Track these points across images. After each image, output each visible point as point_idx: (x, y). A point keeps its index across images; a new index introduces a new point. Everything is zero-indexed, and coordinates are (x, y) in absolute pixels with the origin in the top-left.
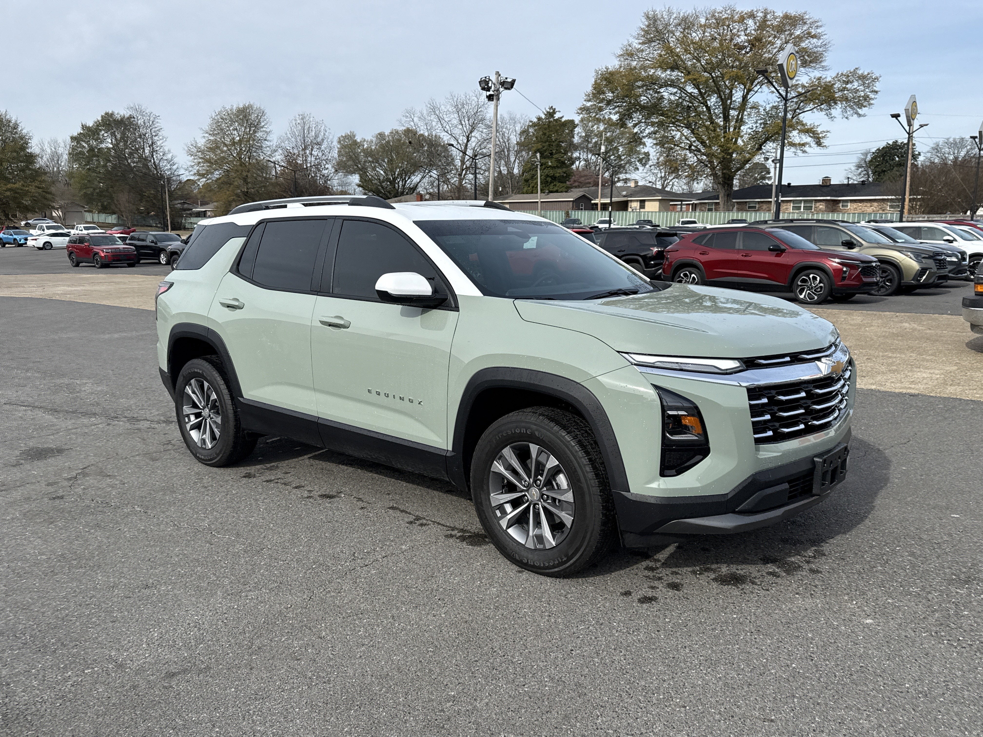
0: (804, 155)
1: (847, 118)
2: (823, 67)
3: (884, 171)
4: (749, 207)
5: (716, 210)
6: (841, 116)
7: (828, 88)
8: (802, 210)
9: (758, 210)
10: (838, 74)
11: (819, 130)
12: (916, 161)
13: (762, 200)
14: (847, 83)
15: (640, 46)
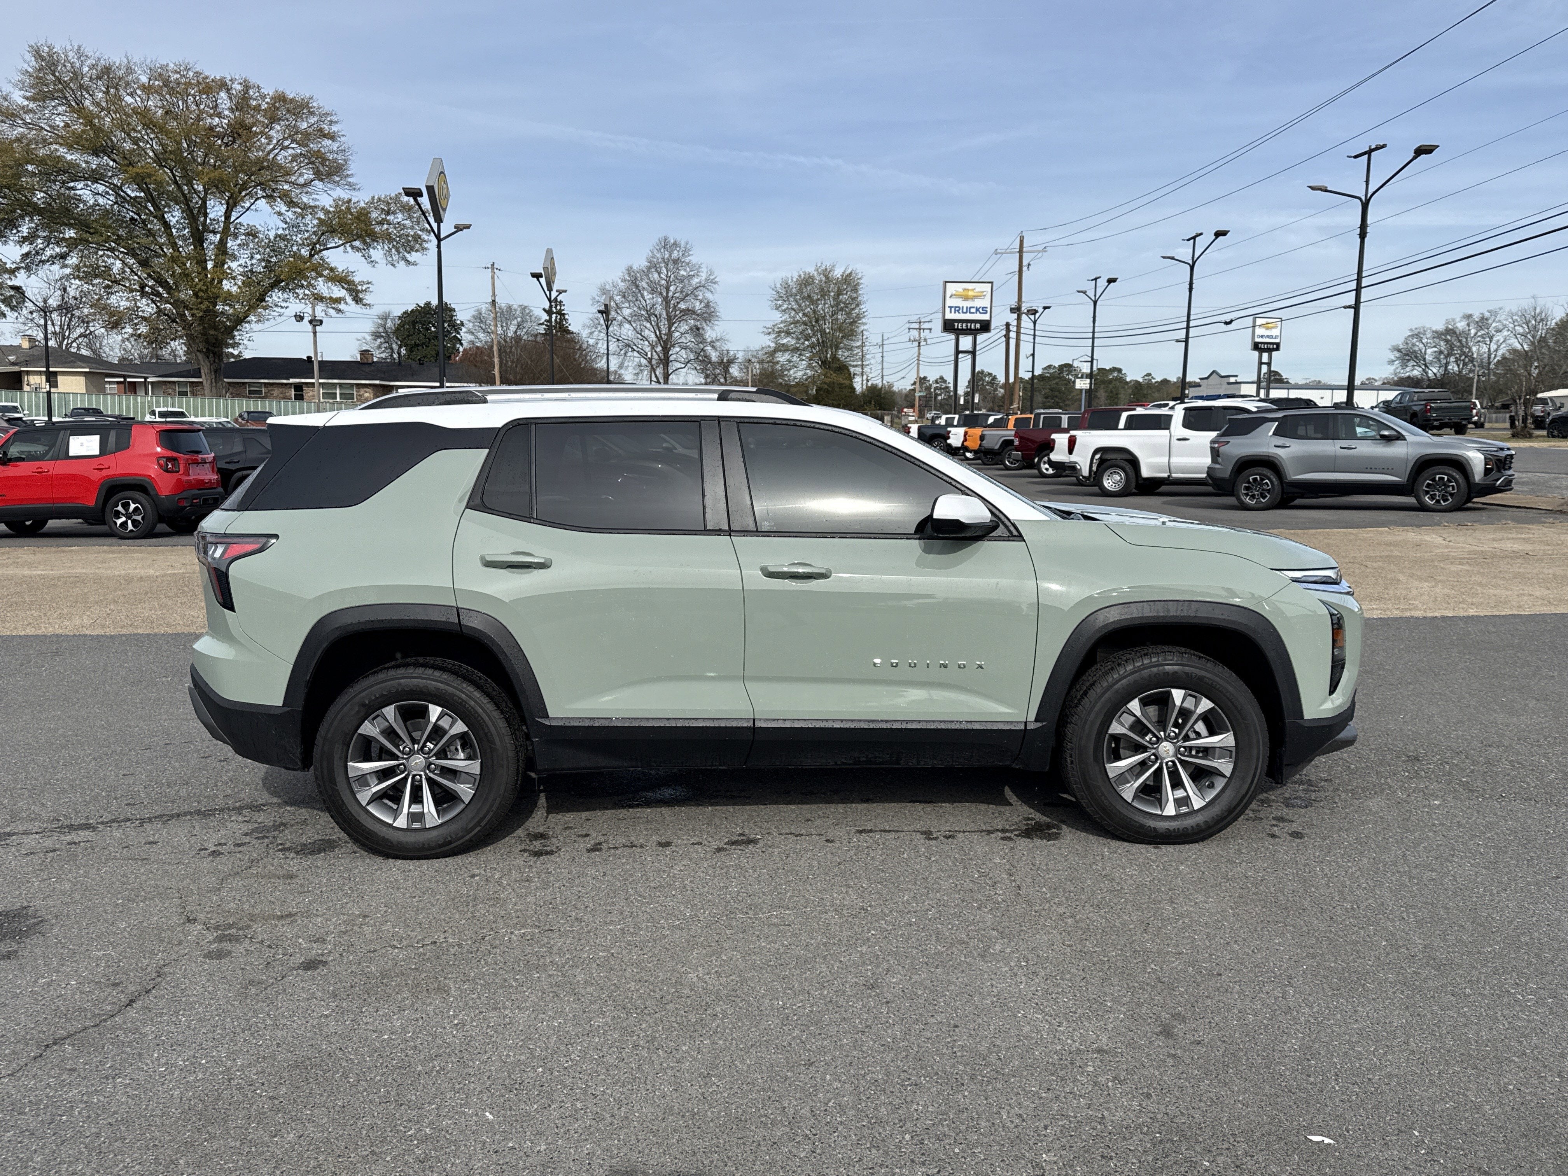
0: (338, 315)
1: (393, 265)
2: (349, 184)
3: (418, 345)
4: (250, 392)
5: (194, 394)
6: (384, 261)
7: (362, 216)
8: (338, 399)
9: (265, 397)
10: (373, 198)
11: (357, 279)
12: (459, 333)
13: (272, 381)
14: (388, 213)
15: (26, 103)
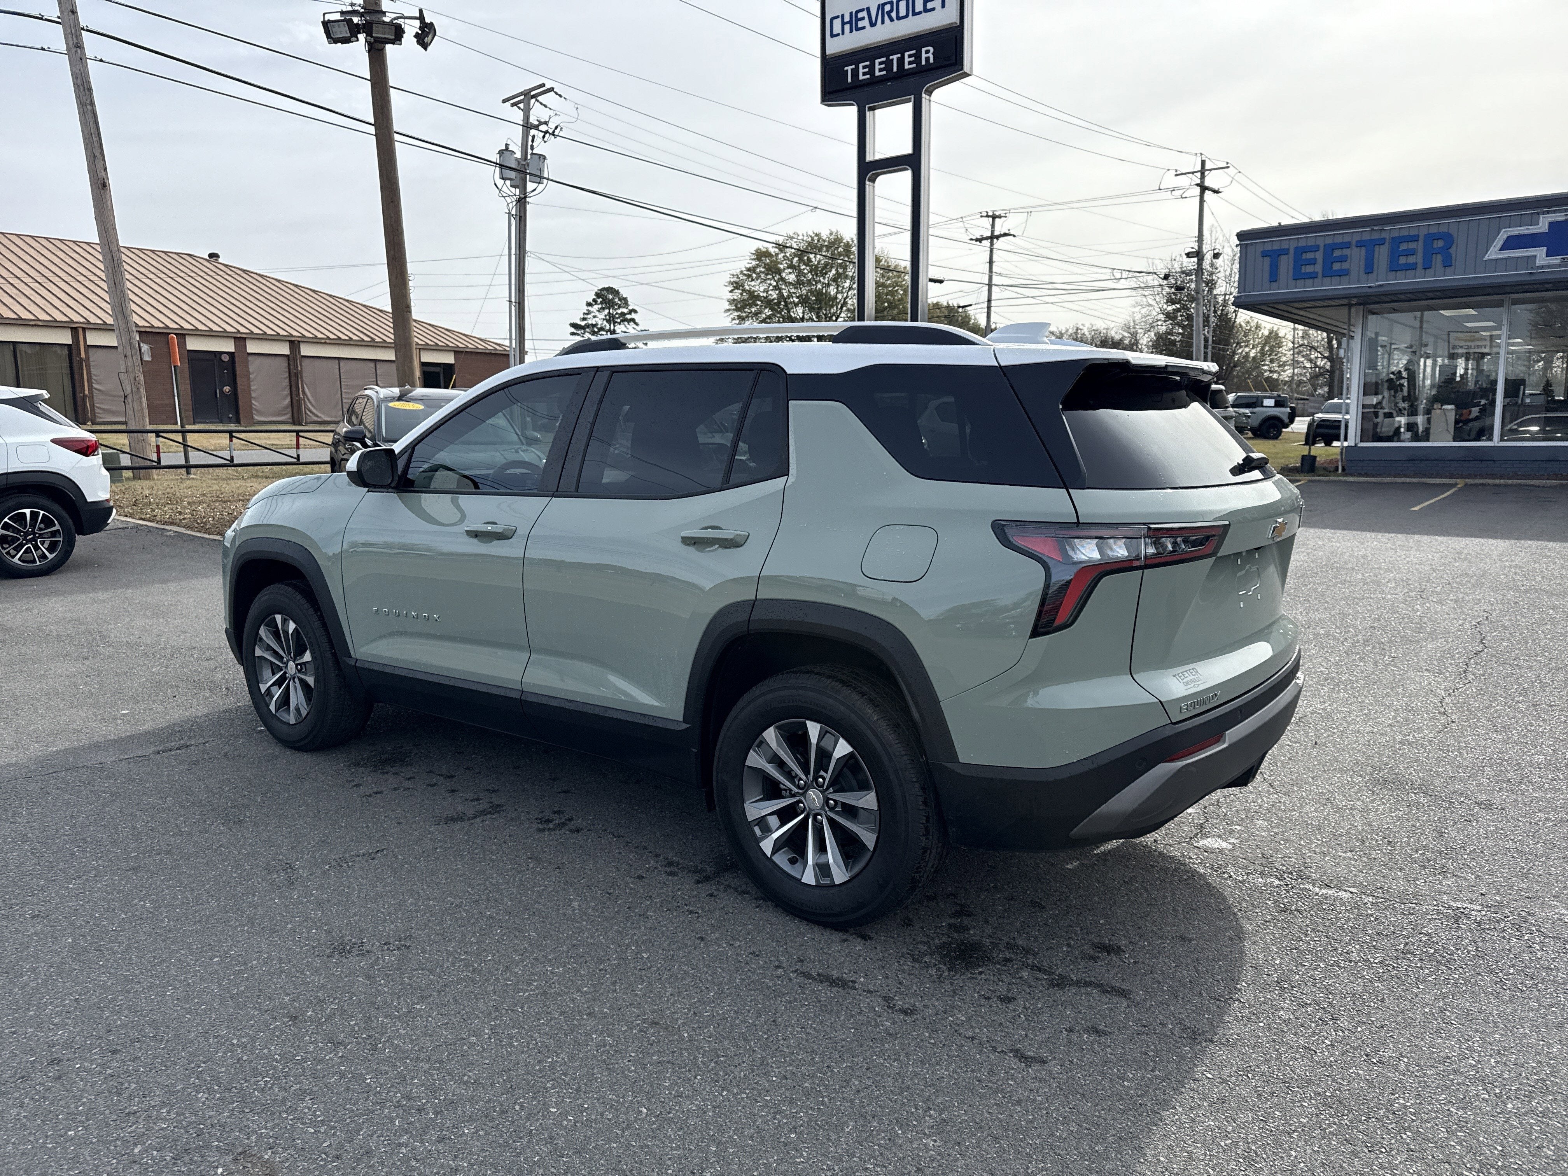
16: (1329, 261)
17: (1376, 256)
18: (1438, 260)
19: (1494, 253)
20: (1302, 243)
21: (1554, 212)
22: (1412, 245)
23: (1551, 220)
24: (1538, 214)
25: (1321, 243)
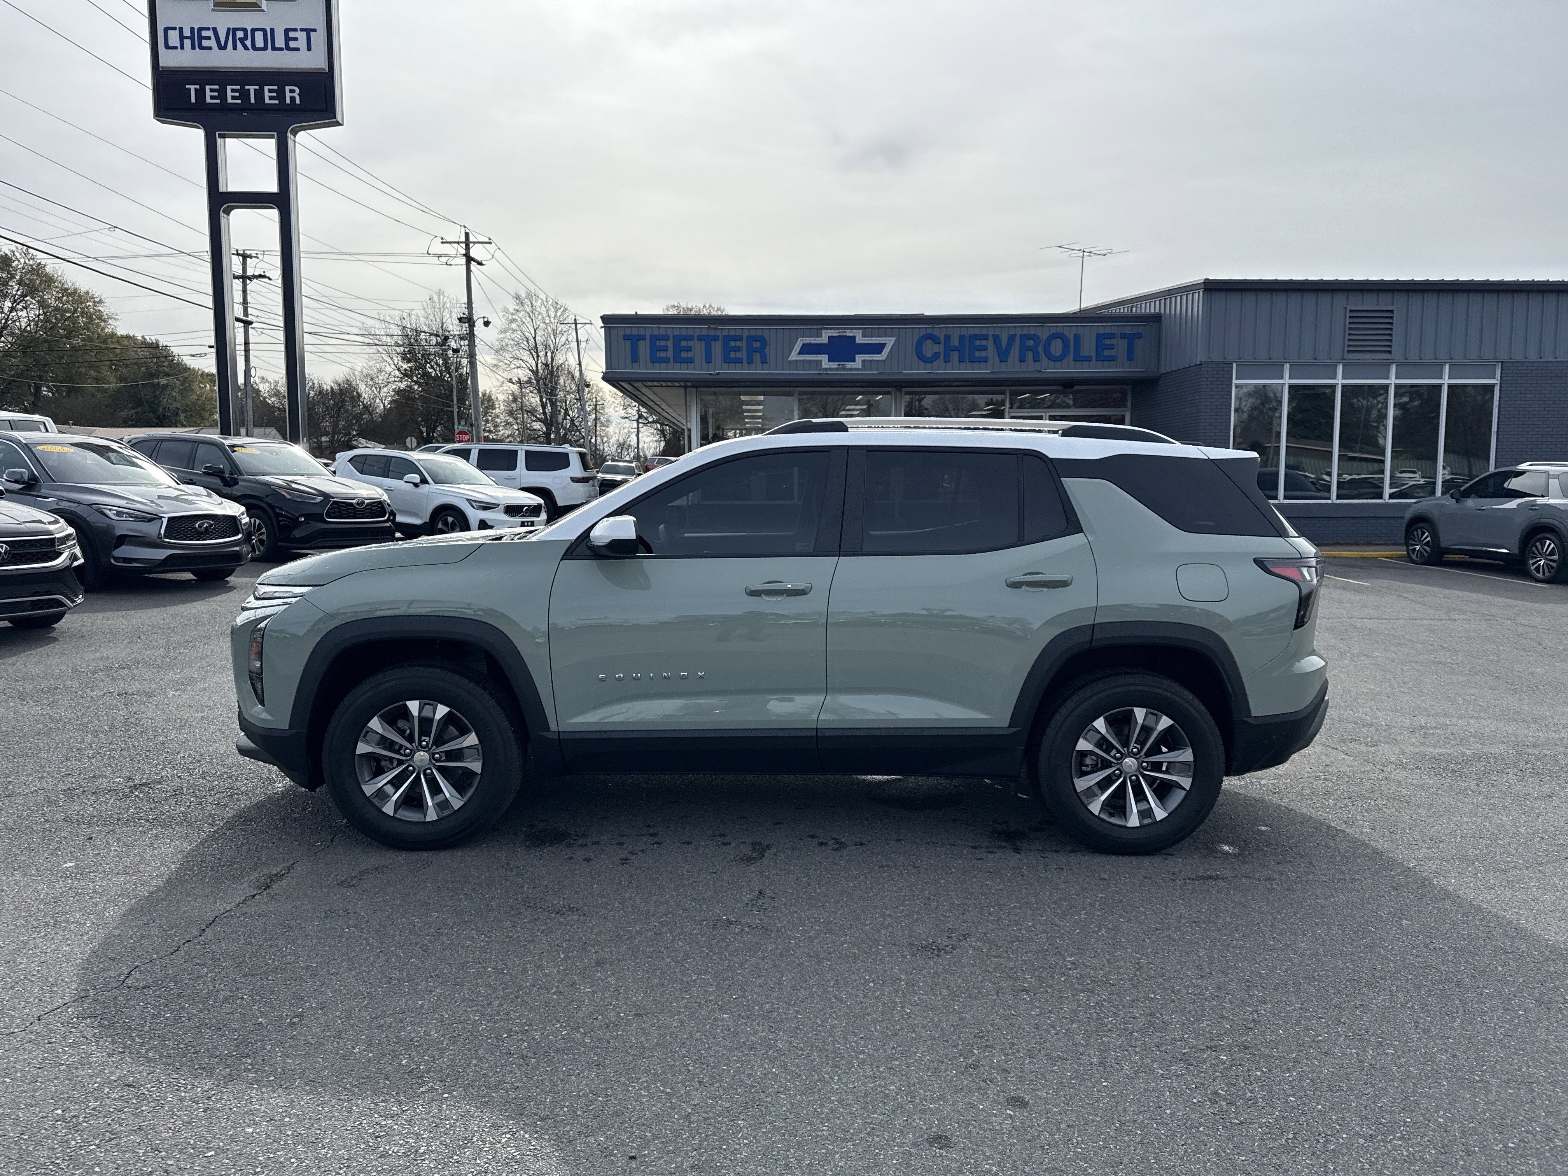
16: (678, 350)
17: (713, 350)
18: (757, 357)
19: (794, 356)
20: (656, 332)
21: (831, 329)
22: (738, 343)
23: (830, 335)
24: (821, 329)
25: (670, 333)
